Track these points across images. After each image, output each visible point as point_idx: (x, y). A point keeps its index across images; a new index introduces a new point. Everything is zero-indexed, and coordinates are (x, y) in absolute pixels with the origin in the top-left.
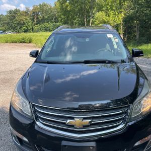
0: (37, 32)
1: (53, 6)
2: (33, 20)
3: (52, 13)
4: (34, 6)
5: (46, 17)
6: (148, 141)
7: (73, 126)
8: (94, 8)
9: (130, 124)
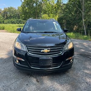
0: (6, 24)
1: (17, 9)
2: (4, 16)
3: (16, 13)
4: (5, 8)
5: (12, 15)
8: (41, 12)
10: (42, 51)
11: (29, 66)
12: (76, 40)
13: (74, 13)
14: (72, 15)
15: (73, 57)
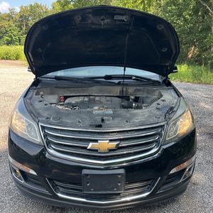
2: (20, 27)
4: (22, 7)
6: (185, 169)
7: (97, 151)
9: (164, 147)
10: (90, 145)
11: (51, 191)
12: (196, 86)
13: (190, 15)
14: (186, 20)
15: (193, 159)
